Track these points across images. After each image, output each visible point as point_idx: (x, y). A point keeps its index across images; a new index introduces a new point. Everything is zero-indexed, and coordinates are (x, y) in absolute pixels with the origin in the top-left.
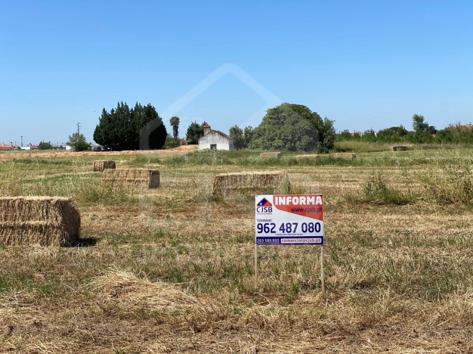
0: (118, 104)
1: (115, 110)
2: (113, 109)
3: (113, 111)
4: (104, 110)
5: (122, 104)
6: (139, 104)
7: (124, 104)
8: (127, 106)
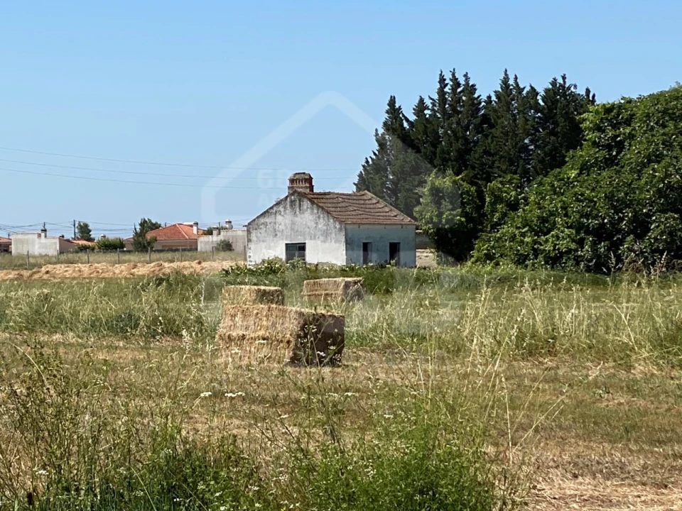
0: (442, 80)
1: (428, 102)
2: (422, 101)
3: (421, 107)
4: (392, 102)
5: (454, 79)
6: (511, 82)
7: (462, 80)
8: (471, 89)
